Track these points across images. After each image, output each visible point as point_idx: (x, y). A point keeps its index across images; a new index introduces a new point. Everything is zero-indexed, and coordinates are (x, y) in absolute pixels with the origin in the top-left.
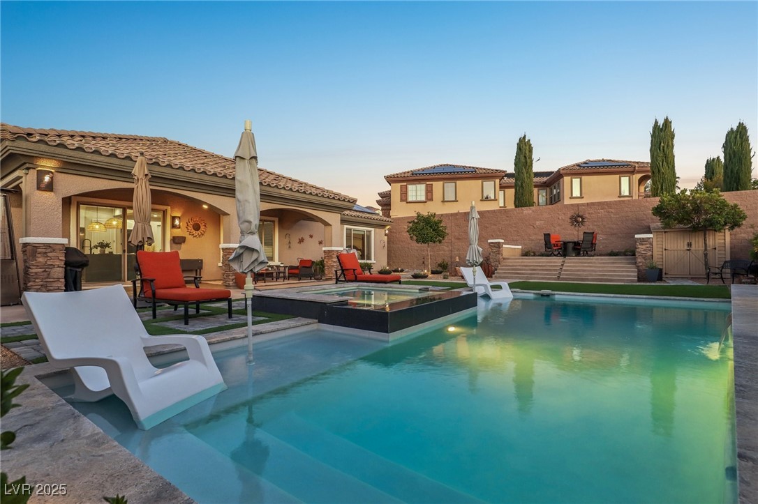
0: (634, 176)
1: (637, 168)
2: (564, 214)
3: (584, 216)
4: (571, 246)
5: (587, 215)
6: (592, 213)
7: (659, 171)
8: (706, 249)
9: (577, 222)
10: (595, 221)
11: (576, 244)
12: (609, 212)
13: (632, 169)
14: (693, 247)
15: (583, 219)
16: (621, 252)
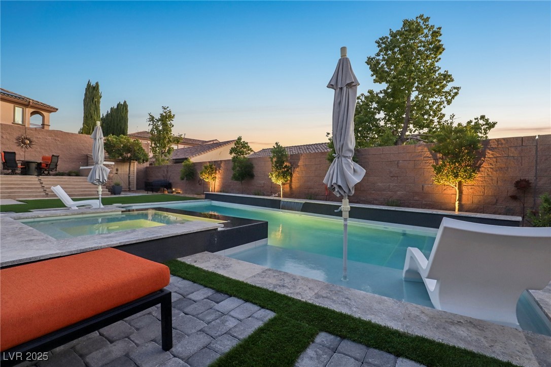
0: (27, 109)
1: (31, 104)
2: (9, 134)
3: (31, 139)
4: (33, 166)
5: (34, 139)
6: (40, 138)
7: (91, 117)
8: (129, 174)
9: (25, 144)
10: (42, 145)
11: (39, 164)
12: (56, 140)
13: (27, 103)
14: (119, 172)
15: (31, 142)
16: (65, 173)
